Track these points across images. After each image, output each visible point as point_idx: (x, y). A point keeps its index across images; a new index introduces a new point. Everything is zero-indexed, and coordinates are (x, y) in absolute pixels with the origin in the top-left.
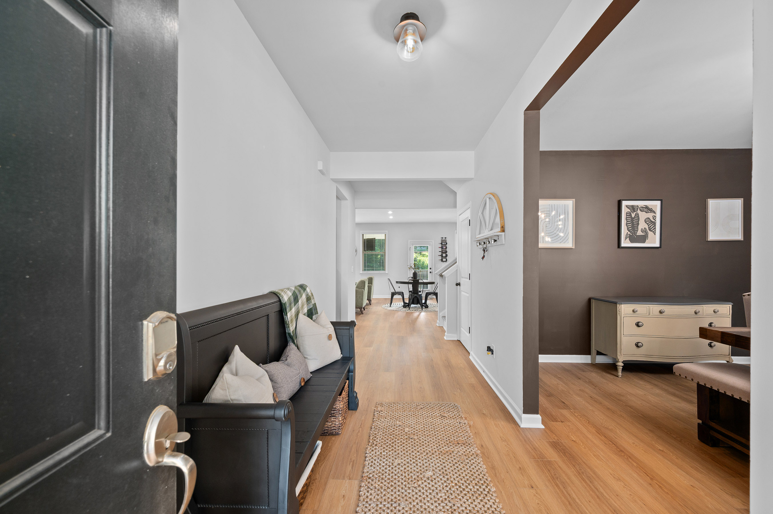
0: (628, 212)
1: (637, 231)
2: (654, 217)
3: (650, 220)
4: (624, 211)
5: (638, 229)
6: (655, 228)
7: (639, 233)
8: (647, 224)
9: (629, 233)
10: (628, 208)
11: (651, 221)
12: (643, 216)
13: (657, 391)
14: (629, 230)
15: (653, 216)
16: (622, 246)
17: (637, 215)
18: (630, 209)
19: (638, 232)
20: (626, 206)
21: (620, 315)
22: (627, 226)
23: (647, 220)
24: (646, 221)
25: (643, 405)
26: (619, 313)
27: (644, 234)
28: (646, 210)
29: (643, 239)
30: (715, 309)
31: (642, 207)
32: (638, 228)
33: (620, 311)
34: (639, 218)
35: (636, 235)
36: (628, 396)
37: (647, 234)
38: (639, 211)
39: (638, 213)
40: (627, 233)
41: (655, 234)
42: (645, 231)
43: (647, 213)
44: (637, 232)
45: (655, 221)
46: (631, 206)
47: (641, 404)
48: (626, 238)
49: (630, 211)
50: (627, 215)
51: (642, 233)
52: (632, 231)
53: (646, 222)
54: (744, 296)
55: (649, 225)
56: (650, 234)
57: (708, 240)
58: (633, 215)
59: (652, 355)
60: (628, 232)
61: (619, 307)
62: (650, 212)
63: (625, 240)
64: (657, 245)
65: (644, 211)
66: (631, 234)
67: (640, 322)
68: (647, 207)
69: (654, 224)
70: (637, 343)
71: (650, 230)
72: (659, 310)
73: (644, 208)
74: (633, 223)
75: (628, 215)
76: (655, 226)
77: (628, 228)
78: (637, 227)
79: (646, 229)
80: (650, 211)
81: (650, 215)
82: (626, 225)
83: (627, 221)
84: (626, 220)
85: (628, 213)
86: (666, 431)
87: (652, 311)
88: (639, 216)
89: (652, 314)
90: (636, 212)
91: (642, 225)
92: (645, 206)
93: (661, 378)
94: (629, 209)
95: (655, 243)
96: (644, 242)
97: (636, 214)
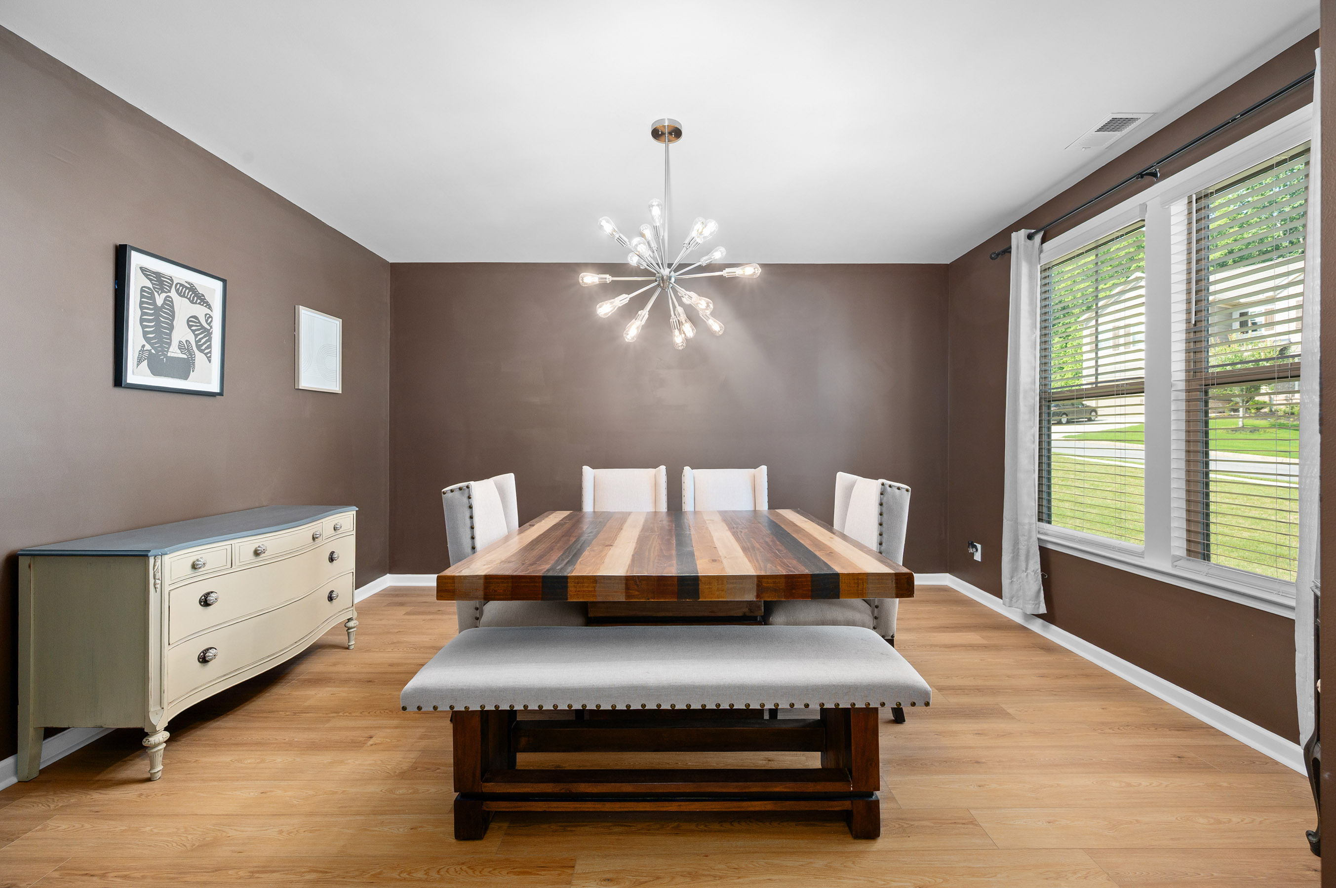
0: (144, 287)
1: (170, 344)
2: (208, 318)
3: (199, 322)
4: (136, 283)
5: (170, 339)
6: (210, 344)
7: (174, 352)
8: (193, 331)
9: (148, 347)
10: (146, 276)
11: (201, 325)
12: (184, 308)
13: (280, 760)
14: (148, 340)
15: (206, 315)
16: (128, 381)
17: (169, 302)
18: (151, 280)
19: (171, 347)
20: (141, 268)
21: (159, 590)
22: (143, 327)
23: (193, 321)
24: (190, 323)
25: (289, 833)
26: (155, 584)
27: (186, 357)
28: (191, 295)
29: (184, 368)
30: (336, 524)
31: (181, 285)
32: (171, 337)
33: (158, 575)
34: (173, 312)
35: (166, 356)
36: (232, 833)
37: (192, 358)
38: (173, 294)
39: (170, 297)
40: (143, 346)
41: (210, 361)
42: (188, 350)
43: (192, 302)
44: (168, 348)
45: (211, 327)
46: (154, 273)
47: (281, 832)
48: (140, 361)
49: (150, 286)
50: (142, 296)
51: (181, 352)
52: (156, 343)
53: (190, 327)
54: (444, 493)
55: (196, 336)
56: (199, 357)
57: (299, 387)
58: (160, 300)
59: (238, 669)
60: (146, 343)
61: (154, 565)
62: (199, 304)
63: (138, 365)
64: (216, 389)
65: (186, 297)
66: (153, 351)
67: (212, 592)
68: (192, 288)
69: (209, 333)
70: (203, 652)
71: (199, 347)
72: (253, 549)
73: (187, 288)
74: (157, 320)
75: (147, 295)
76: (210, 340)
77: (145, 334)
78: (170, 335)
79: (190, 343)
80: (199, 301)
81: (200, 311)
82: (141, 324)
83: (143, 314)
84: (141, 308)
85: (145, 291)
86: (395, 875)
87: (237, 552)
88: (173, 307)
89: (238, 563)
90: (166, 292)
91: (181, 333)
92: (189, 283)
93: (255, 715)
94: (148, 279)
95: (209, 382)
96: (185, 376)
97: (165, 299)
